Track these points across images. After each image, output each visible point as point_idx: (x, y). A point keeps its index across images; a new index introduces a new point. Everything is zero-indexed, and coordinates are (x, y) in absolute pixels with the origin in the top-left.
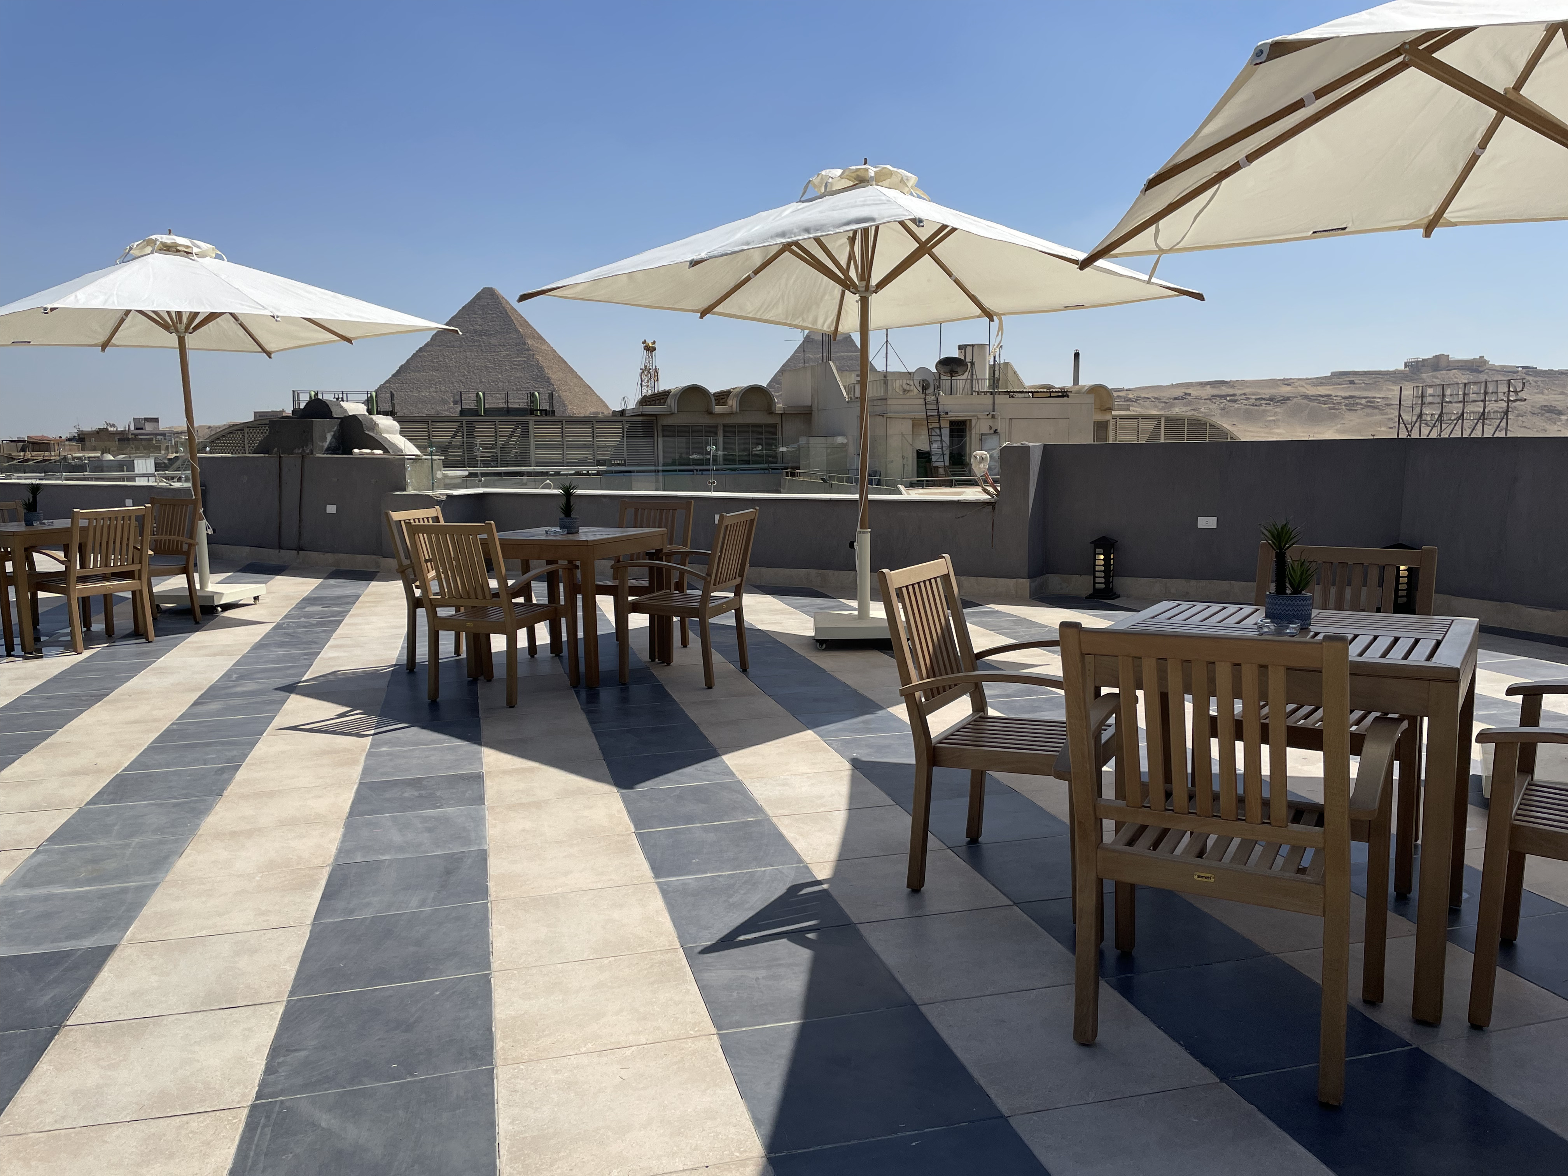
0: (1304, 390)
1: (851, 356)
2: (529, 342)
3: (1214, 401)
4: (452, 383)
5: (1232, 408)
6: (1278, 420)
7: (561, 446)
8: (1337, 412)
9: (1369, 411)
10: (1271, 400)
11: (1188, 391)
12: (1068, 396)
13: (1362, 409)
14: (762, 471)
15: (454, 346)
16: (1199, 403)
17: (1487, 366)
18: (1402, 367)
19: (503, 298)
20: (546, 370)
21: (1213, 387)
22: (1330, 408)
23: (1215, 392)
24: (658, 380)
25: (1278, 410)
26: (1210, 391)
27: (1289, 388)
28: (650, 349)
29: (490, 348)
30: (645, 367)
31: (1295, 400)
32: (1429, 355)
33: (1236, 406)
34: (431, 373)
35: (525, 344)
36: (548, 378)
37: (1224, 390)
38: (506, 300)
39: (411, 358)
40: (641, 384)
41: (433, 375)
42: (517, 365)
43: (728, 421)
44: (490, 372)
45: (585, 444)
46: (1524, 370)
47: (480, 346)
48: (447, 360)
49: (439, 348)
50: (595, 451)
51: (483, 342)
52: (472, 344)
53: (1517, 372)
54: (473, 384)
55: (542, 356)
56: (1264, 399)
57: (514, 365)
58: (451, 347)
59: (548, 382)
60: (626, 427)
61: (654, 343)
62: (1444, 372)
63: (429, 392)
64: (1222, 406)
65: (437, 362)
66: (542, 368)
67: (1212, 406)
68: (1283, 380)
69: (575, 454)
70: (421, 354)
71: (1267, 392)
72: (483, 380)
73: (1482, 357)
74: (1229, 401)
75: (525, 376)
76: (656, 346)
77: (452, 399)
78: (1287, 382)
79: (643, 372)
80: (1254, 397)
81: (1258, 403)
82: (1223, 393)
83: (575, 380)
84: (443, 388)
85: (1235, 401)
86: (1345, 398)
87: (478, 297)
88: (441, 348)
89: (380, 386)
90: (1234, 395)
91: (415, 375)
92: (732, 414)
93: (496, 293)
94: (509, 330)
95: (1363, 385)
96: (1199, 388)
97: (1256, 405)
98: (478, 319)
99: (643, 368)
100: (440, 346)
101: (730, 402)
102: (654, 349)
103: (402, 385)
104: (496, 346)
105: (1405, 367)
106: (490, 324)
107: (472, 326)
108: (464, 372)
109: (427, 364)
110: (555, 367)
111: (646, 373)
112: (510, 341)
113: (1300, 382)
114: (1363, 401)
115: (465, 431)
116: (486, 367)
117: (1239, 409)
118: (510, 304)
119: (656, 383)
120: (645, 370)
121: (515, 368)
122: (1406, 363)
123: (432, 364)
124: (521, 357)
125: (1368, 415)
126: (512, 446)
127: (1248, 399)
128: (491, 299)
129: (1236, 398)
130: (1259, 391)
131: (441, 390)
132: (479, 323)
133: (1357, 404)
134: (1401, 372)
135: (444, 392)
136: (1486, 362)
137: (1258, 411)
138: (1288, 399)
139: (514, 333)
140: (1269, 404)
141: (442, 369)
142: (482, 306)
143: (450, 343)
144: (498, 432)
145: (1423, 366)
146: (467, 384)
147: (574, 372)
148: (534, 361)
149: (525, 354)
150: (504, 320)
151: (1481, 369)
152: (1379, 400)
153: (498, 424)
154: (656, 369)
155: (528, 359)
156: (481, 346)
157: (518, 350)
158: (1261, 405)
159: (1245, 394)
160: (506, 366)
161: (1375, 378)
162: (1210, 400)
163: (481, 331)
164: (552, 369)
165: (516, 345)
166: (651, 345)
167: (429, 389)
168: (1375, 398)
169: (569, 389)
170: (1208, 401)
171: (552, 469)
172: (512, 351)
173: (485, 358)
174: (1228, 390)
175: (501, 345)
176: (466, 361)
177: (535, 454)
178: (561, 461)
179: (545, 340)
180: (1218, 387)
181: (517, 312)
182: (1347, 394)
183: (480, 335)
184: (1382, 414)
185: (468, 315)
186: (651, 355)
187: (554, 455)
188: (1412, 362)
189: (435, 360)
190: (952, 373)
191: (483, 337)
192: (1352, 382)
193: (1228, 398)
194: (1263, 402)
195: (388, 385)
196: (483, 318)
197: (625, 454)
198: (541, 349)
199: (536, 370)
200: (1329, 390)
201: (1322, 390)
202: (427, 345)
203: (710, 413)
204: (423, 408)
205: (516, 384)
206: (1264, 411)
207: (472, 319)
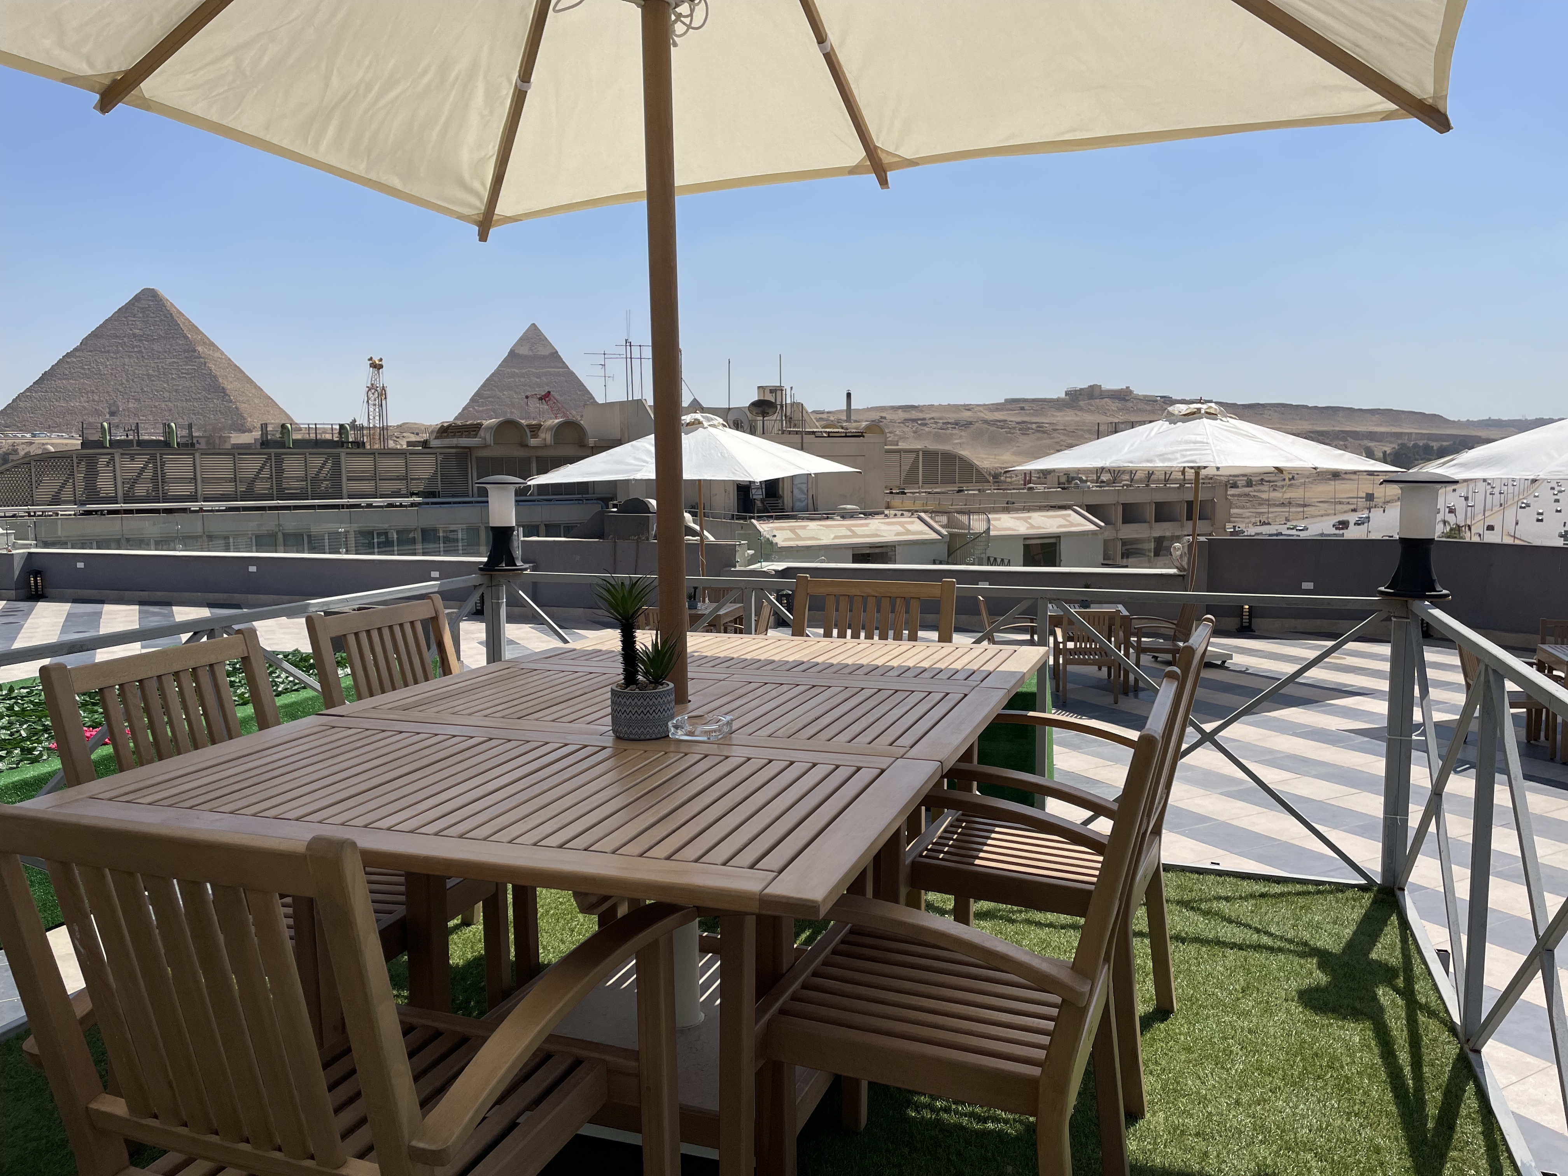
0: (982, 415)
1: (559, 372)
2: (199, 348)
3: (907, 424)
4: (107, 392)
5: (923, 432)
6: (963, 443)
7: (374, 478)
8: (1013, 436)
9: (1039, 435)
10: (957, 424)
11: (883, 415)
12: (863, 437)
13: (1033, 433)
14: (577, 502)
15: (108, 352)
16: (894, 426)
17: (1132, 395)
18: (1063, 395)
19: (167, 300)
20: (221, 380)
21: (905, 411)
22: (1007, 433)
23: (907, 416)
24: (386, 398)
25: (963, 434)
26: (901, 415)
27: (969, 414)
28: (377, 366)
29: (153, 354)
30: (372, 385)
31: (977, 424)
32: (1085, 385)
33: (927, 429)
34: (82, 380)
35: (195, 351)
36: (223, 388)
37: (915, 415)
38: (171, 303)
39: (56, 364)
40: (368, 401)
41: (84, 384)
42: (185, 373)
43: (541, 453)
44: (153, 381)
45: (398, 476)
46: (1162, 400)
47: (140, 352)
48: (101, 367)
49: (90, 353)
50: (409, 483)
51: (145, 347)
52: (131, 350)
53: (1157, 401)
54: (133, 394)
55: (215, 365)
56: (949, 423)
57: (182, 373)
58: (105, 352)
59: (224, 393)
60: (440, 458)
61: (381, 360)
62: (1098, 400)
63: (80, 402)
64: (914, 429)
65: (89, 369)
66: (215, 377)
67: (906, 429)
68: (965, 405)
69: (387, 486)
70: (68, 360)
71: (952, 417)
72: (145, 389)
73: (1128, 388)
74: (920, 425)
75: (195, 386)
76: (383, 363)
77: (107, 410)
78: (968, 408)
79: (370, 390)
80: (941, 421)
81: (945, 426)
82: (913, 417)
83: (254, 391)
84: (96, 398)
85: (925, 425)
86: (1018, 423)
87: (137, 298)
88: (94, 353)
89: (19, 395)
90: (924, 419)
91: (63, 383)
92: (545, 446)
93: (159, 295)
94: (175, 336)
95: (1032, 411)
96: (891, 411)
97: (943, 429)
98: (137, 323)
99: (369, 385)
100: (91, 351)
101: (542, 435)
102: (381, 367)
103: (46, 394)
104: (160, 352)
105: (1066, 395)
106: (152, 328)
107: (131, 330)
108: (121, 380)
109: (76, 370)
110: (231, 377)
111: (373, 391)
112: (177, 347)
113: (978, 408)
114: (1034, 426)
115: (273, 464)
116: (148, 375)
117: (930, 432)
118: (175, 308)
119: (384, 402)
120: (371, 388)
121: (183, 377)
122: (1066, 392)
123: (83, 371)
124: (190, 365)
125: (1038, 439)
126: (323, 478)
127: (936, 423)
128: (153, 301)
129: (926, 422)
130: (944, 415)
131: (94, 400)
132: (139, 327)
133: (1029, 428)
134: (1063, 400)
135: (98, 402)
136: (1131, 392)
137: (945, 434)
138: (971, 423)
139: (183, 339)
140: (955, 428)
141: (95, 376)
142: (143, 308)
143: (104, 348)
144: (309, 465)
145: (1080, 394)
146: (126, 393)
147: (252, 382)
148: (206, 370)
149: (195, 362)
150: (169, 324)
151: (1127, 398)
152: (1047, 425)
153: (308, 456)
154: (383, 387)
155: (198, 367)
156: (142, 353)
157: (186, 357)
158: (947, 429)
159: (933, 418)
160: (172, 374)
161: (1042, 405)
162: (903, 423)
163: (141, 336)
164: (227, 378)
165: (185, 351)
166: (377, 362)
167: (80, 399)
168: (1043, 423)
169: (248, 400)
170: (902, 425)
171: (363, 502)
172: (179, 359)
173: (147, 366)
174: (917, 414)
175: (166, 352)
176: (124, 368)
177: (347, 486)
178: (374, 493)
179: (218, 348)
180: (909, 411)
181: (184, 315)
182: (1019, 419)
183: (141, 340)
184: (1051, 438)
185: (125, 317)
186: (379, 373)
187: (368, 487)
188: (1071, 391)
189: (86, 367)
190: (764, 414)
191: (145, 342)
192: (1022, 409)
193: (919, 422)
194: (949, 426)
195: (28, 394)
196: (144, 321)
197: (440, 485)
198: (213, 357)
199: (209, 380)
200: (1003, 415)
201: (998, 416)
202: (75, 350)
203: (524, 445)
204: (72, 420)
205: (185, 395)
206: (951, 434)
207: (130, 323)
